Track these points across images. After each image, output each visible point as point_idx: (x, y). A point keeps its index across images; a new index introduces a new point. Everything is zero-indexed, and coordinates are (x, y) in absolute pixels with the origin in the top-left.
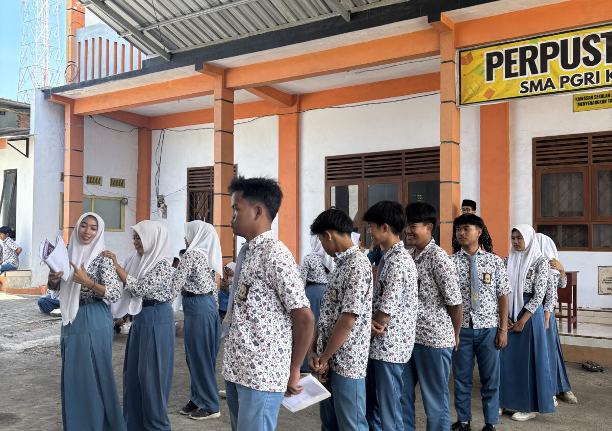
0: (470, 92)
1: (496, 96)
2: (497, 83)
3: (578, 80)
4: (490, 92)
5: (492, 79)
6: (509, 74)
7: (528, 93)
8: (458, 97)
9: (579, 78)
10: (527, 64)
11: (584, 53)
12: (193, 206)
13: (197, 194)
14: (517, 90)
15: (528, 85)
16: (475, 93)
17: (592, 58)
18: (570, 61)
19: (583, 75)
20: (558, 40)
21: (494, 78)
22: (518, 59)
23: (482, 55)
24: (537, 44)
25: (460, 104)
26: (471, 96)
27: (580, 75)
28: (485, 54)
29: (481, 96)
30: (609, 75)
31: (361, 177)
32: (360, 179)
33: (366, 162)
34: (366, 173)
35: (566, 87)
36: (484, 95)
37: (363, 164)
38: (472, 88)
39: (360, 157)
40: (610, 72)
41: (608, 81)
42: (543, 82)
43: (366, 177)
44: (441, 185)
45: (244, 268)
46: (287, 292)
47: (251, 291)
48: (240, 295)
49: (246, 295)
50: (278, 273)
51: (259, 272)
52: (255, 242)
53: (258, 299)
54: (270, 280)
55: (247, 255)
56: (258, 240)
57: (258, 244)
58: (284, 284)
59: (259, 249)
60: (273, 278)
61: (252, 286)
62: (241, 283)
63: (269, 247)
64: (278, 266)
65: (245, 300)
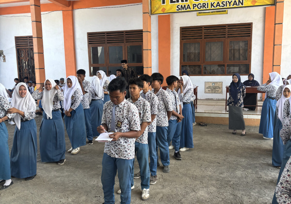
0: (155, 9)
1: (166, 11)
2: (167, 5)
4: (164, 9)
5: (164, 3)
6: (172, 1)
7: (180, 11)
8: (150, 11)
9: (200, 5)
12: (20, 56)
13: (21, 50)
14: (175, 9)
15: (180, 7)
16: (157, 9)
21: (165, 3)
25: (151, 14)
26: (156, 11)
29: (160, 11)
30: (212, 5)
31: (105, 43)
32: (105, 44)
33: (107, 35)
34: (107, 41)
35: (195, 9)
36: (161, 11)
37: (106, 36)
38: (156, 7)
39: (104, 33)
40: (212, 3)
41: (211, 7)
42: (186, 6)
43: (107, 43)
44: (144, 51)
45: (117, 114)
46: (135, 124)
47: (123, 124)
48: (118, 125)
49: (121, 126)
50: (133, 116)
51: (126, 116)
52: (121, 104)
53: (125, 126)
54: (129, 119)
55: (117, 109)
56: (123, 103)
57: (123, 105)
58: (135, 121)
59: (124, 107)
60: (131, 118)
61: (123, 122)
62: (117, 120)
63: (129, 106)
64: (134, 113)
65: (121, 127)
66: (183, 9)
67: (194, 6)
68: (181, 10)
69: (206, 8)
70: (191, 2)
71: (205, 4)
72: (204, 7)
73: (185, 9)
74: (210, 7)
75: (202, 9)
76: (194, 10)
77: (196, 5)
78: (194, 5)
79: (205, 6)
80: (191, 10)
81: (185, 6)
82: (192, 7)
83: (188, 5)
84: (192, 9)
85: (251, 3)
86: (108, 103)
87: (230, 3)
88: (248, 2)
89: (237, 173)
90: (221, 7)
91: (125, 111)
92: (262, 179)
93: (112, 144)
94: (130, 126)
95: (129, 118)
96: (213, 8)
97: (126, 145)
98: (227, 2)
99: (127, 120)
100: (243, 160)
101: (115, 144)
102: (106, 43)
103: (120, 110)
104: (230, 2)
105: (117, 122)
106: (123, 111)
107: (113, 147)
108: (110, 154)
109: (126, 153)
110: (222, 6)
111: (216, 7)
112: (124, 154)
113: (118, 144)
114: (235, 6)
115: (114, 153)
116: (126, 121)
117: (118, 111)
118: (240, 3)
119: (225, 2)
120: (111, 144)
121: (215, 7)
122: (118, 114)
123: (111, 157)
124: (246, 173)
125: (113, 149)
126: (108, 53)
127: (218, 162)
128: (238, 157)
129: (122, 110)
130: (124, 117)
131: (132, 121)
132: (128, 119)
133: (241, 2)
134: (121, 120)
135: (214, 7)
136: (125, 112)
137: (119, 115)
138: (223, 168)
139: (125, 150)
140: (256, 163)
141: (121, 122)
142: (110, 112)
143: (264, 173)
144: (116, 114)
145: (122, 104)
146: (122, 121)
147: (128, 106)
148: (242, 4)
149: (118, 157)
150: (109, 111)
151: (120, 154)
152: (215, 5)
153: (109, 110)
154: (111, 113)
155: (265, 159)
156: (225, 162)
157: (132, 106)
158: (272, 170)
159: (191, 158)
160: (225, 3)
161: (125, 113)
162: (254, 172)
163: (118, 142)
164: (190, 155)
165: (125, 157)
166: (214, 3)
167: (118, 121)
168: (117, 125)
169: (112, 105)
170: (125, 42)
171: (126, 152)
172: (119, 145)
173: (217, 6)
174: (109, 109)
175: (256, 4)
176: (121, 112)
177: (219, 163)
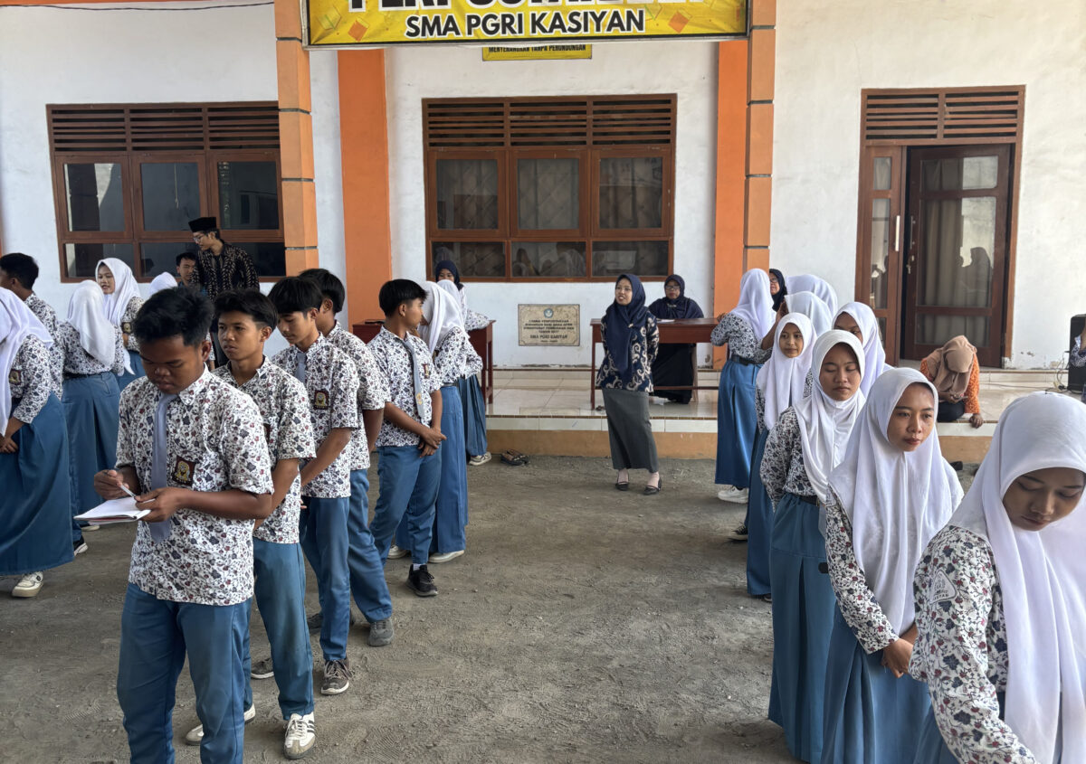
0: (326, 24)
1: (368, 37)
2: (369, 14)
3: (493, 25)
4: (358, 29)
5: (360, 6)
7: (419, 37)
8: (305, 31)
9: (494, 22)
14: (402, 31)
15: (419, 24)
16: (334, 27)
19: (500, 18)
21: (364, 4)
25: (309, 44)
26: (327, 32)
27: (495, 17)
29: (343, 34)
30: (536, 23)
31: (124, 149)
32: (124, 152)
33: (133, 120)
34: (134, 140)
35: (476, 34)
36: (349, 33)
37: (128, 123)
38: (328, 18)
39: (122, 111)
40: (537, 17)
41: (534, 31)
42: (441, 20)
43: (135, 149)
44: (284, 183)
45: (175, 431)
46: (248, 468)
47: (198, 470)
48: (179, 475)
49: (191, 476)
50: (239, 438)
51: (210, 437)
52: (191, 392)
53: (209, 478)
54: (223, 447)
55: (174, 411)
56: (197, 387)
57: (198, 393)
58: (245, 455)
59: (202, 401)
60: (230, 444)
61: (198, 462)
62: (174, 456)
63: (222, 398)
64: (242, 427)
65: (190, 483)
66: (431, 34)
67: (473, 21)
68: (424, 34)
69: (513, 32)
70: (459, 8)
71: (512, 18)
72: (507, 31)
73: (439, 34)
74: (527, 31)
75: (499, 35)
76: (472, 37)
77: (477, 18)
78: (470, 18)
79: (513, 26)
80: (461, 37)
81: (437, 20)
82: (462, 25)
83: (451, 19)
84: (464, 33)
85: (670, 25)
86: (138, 388)
87: (598, 20)
88: (658, 21)
89: (631, 626)
90: (569, 34)
91: (206, 420)
92: (714, 643)
93: (159, 547)
94: (227, 474)
95: (221, 447)
96: (539, 34)
97: (215, 550)
98: (590, 16)
99: (212, 454)
100: (653, 581)
101: (170, 546)
102: (129, 148)
103: (185, 416)
104: (598, 15)
105: (175, 463)
106: (197, 419)
107: (162, 562)
108: (151, 589)
109: (216, 583)
110: (570, 29)
111: (551, 31)
112: (207, 586)
113: (181, 550)
114: (616, 31)
115: (166, 585)
116: (210, 457)
117: (178, 421)
118: (632, 22)
119: (582, 15)
120: (154, 548)
121: (548, 29)
122: (178, 430)
123: (158, 598)
124: (664, 627)
125: (163, 568)
126: (137, 191)
127: (568, 592)
128: (636, 569)
129: (194, 417)
130: (202, 441)
131: (232, 456)
132: (217, 449)
133: (637, 18)
134: (188, 454)
135: (544, 30)
136: (206, 422)
137: (181, 433)
138: (584, 612)
139: (211, 571)
140: (697, 589)
141: (189, 462)
142: (146, 421)
143: (723, 619)
144: (171, 430)
145: (195, 390)
146: (195, 457)
147: (219, 397)
148: (640, 26)
149: (185, 598)
150: (143, 419)
151: (193, 586)
152: (546, 23)
153: (142, 416)
154: (149, 428)
155: (727, 573)
156: (591, 589)
157: (232, 397)
158: (746, 610)
159: (470, 586)
160: (580, 19)
161: (207, 426)
162: (688, 620)
163: (184, 542)
164: (469, 575)
165: (210, 599)
166: (543, 15)
167: (179, 459)
168: (173, 474)
169: (152, 395)
170: (209, 149)
171: (215, 578)
172: (186, 551)
173: (553, 26)
174: (142, 411)
175: (687, 30)
176: (192, 422)
177: (572, 597)
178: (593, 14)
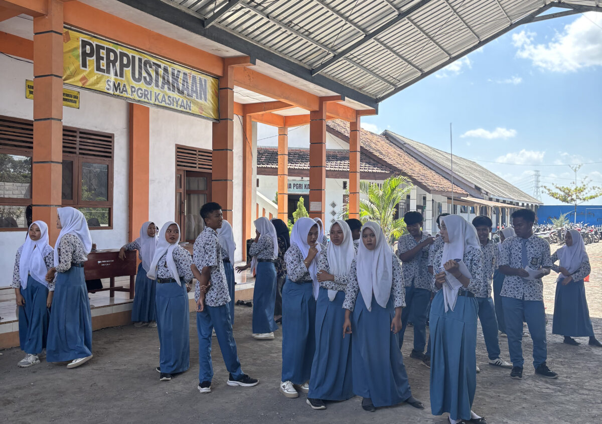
0: (69, 72)
1: (89, 86)
2: (90, 72)
3: (141, 93)
4: (84, 80)
6: (99, 69)
9: (141, 92)
10: (111, 64)
11: (144, 74)
14: (104, 86)
15: (111, 84)
16: (72, 75)
17: (148, 79)
18: (137, 76)
19: (143, 90)
20: (131, 53)
21: (87, 66)
22: (105, 56)
23: (78, 39)
24: (117, 50)
26: (69, 77)
27: (142, 90)
28: (81, 40)
30: (156, 97)
38: (69, 69)
41: (156, 101)
47: (539, 260)
66: (116, 91)
67: (133, 90)
68: (113, 91)
69: (148, 99)
70: (128, 81)
71: (148, 92)
72: (146, 98)
73: (119, 92)
74: (153, 100)
77: (135, 88)
78: (132, 87)
79: (148, 96)
80: (128, 96)
81: (119, 85)
82: (129, 90)
83: (124, 86)
84: (130, 94)
87: (177, 102)
88: (195, 108)
90: (167, 105)
105: (531, 259)
110: (168, 104)
114: (182, 109)
118: (188, 106)
121: (160, 101)
148: (190, 108)
152: (160, 98)
160: (171, 100)
166: (159, 94)
167: (533, 258)
175: (203, 114)
178: (175, 98)
